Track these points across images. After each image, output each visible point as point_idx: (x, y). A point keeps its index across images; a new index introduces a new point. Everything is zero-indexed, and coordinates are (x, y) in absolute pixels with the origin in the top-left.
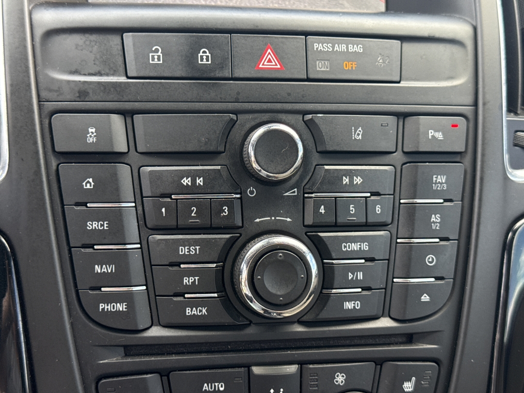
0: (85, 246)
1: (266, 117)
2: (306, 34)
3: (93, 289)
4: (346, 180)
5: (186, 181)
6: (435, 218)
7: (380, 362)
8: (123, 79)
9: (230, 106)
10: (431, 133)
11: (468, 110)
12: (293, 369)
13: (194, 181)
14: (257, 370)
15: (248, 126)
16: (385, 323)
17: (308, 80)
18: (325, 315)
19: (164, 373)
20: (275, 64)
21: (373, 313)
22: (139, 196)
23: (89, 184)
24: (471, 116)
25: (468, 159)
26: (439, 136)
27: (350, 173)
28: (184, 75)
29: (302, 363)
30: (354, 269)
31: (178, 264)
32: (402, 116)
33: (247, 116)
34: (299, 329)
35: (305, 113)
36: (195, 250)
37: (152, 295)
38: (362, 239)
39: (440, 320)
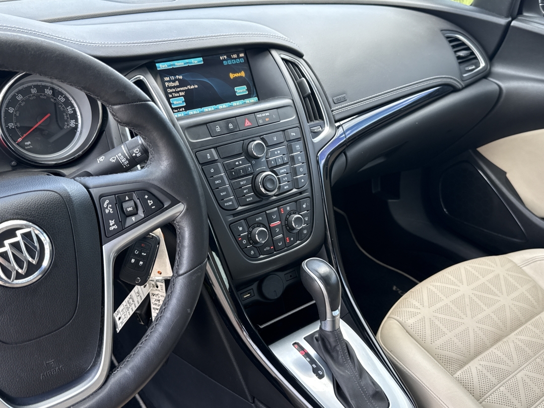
0: (216, 189)
1: (251, 140)
2: (254, 113)
3: (222, 200)
4: (276, 153)
5: (237, 163)
6: (299, 158)
7: (296, 201)
8: (211, 138)
9: (242, 139)
10: (292, 134)
11: (298, 125)
12: (276, 209)
13: (239, 163)
14: (267, 212)
15: (247, 143)
16: (294, 190)
17: (259, 126)
18: (281, 192)
19: (245, 219)
20: (249, 124)
21: (291, 188)
22: (226, 171)
23: (212, 171)
24: (299, 126)
25: (302, 138)
26: (294, 134)
27: (277, 150)
28: (227, 133)
29: (278, 207)
30: (284, 177)
31: (241, 188)
32: (284, 131)
33: (247, 140)
34: (274, 198)
35: (260, 136)
36: (245, 182)
37: (237, 198)
38: (284, 168)
39: (307, 186)
